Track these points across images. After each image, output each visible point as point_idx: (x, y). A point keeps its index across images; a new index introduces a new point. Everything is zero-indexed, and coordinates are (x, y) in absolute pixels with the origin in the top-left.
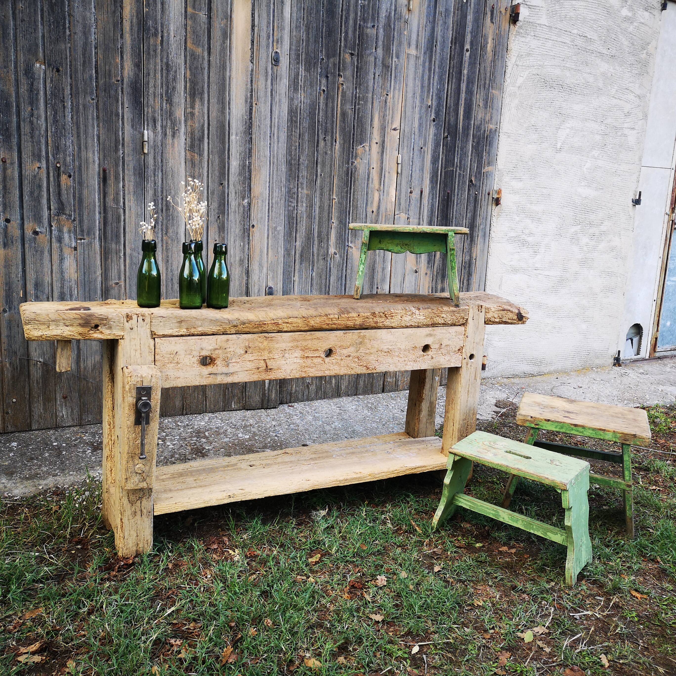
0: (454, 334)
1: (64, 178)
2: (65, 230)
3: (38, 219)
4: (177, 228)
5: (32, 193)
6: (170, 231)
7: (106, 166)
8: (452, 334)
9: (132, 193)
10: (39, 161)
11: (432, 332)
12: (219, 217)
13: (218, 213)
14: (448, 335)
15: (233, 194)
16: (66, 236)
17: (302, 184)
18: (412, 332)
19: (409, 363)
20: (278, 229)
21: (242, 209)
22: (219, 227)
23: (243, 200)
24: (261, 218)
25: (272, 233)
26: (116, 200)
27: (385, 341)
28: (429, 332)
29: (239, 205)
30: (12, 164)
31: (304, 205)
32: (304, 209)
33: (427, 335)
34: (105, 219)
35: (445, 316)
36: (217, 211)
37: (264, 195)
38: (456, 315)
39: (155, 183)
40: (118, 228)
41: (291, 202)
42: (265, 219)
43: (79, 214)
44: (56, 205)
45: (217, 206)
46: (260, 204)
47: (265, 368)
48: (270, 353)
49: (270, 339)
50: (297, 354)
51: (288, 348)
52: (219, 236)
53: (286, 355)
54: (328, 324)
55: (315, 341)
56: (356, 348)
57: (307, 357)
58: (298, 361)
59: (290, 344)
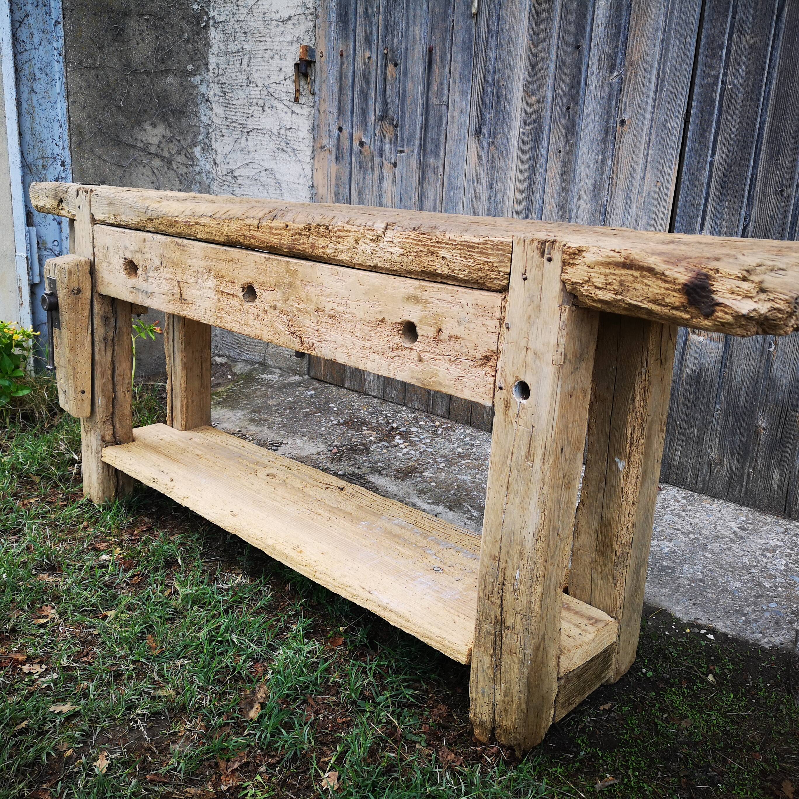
0: (472, 311)
1: (390, 66)
2: (387, 140)
3: (364, 125)
4: (508, 131)
5: (361, 91)
6: (499, 136)
7: (433, 44)
8: (466, 308)
9: (457, 81)
10: (370, 49)
11: (418, 293)
12: (568, 109)
13: (567, 103)
14: (457, 308)
15: (596, 62)
16: (387, 146)
17: (742, 23)
18: (377, 283)
19: (372, 356)
20: (669, 125)
21: (607, 90)
22: (567, 128)
23: (611, 73)
24: (640, 104)
25: (657, 135)
26: (440, 93)
27: (328, 291)
28: (412, 292)
29: (603, 82)
30: (348, 57)
31: (743, 69)
32: (740, 79)
33: (408, 298)
34: (427, 120)
35: (448, 256)
36: (566, 98)
37: (650, 58)
38: (477, 256)
39: (486, 61)
40: (439, 135)
41: (711, 66)
42: (646, 107)
43: (401, 117)
44: (381, 107)
45: (568, 89)
46: (639, 78)
47: (179, 296)
48: (183, 272)
49: (182, 248)
50: (212, 283)
51: (201, 270)
52: (566, 143)
53: (200, 281)
54: (246, 237)
55: (231, 265)
56: (284, 294)
57: (222, 292)
58: (213, 296)
59: (203, 263)
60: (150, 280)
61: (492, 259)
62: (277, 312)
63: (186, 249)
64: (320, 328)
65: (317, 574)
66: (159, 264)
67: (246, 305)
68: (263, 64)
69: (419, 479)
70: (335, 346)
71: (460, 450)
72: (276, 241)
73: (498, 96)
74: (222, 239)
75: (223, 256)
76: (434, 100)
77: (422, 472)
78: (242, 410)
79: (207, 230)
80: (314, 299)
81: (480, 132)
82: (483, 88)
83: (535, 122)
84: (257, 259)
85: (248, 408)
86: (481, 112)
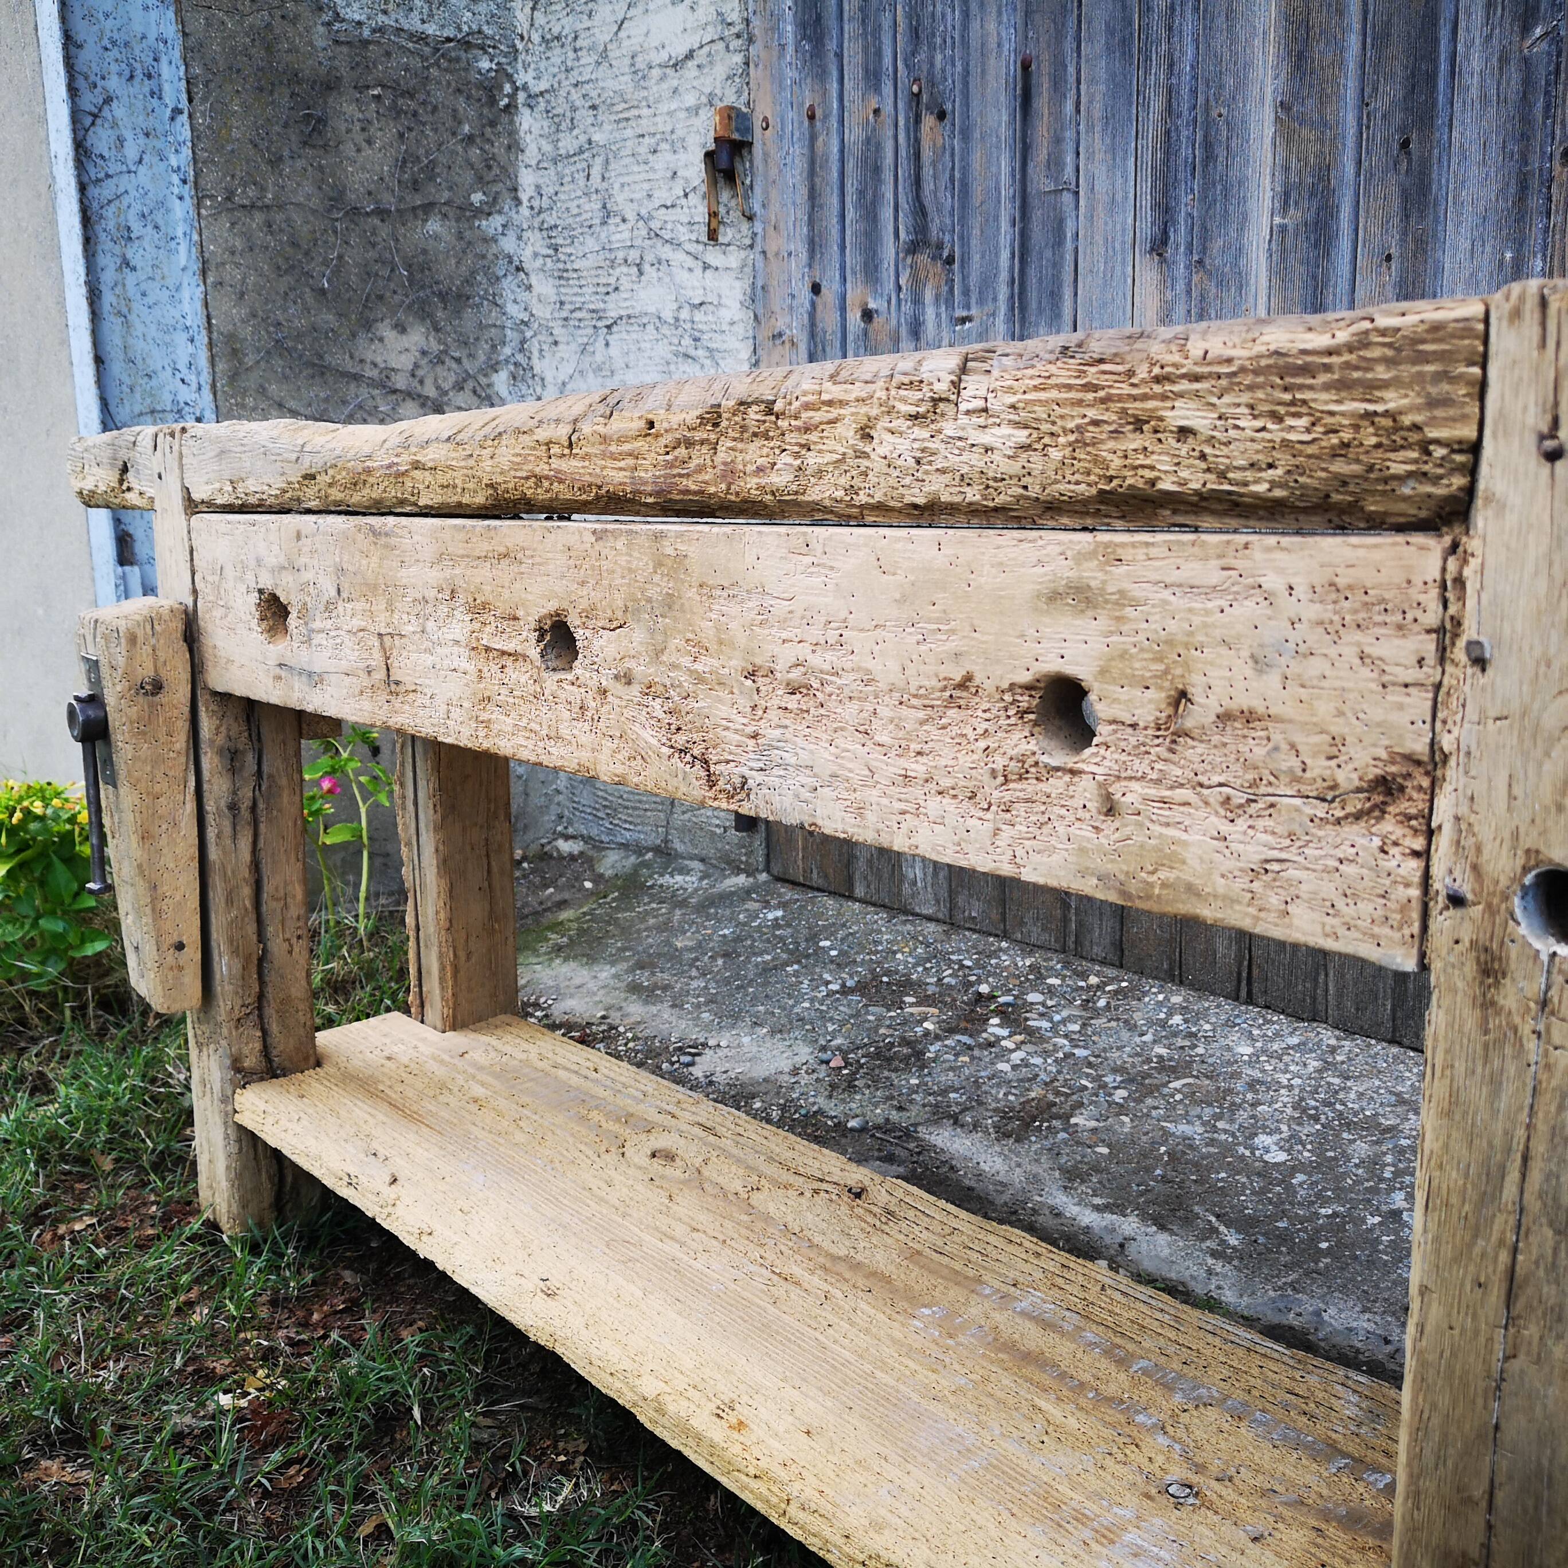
0: (1312, 611)
1: (929, 121)
2: (929, 295)
3: (871, 271)
4: (1241, 230)
5: (861, 193)
6: (1217, 245)
7: (1031, 50)
8: (1289, 606)
9: (1098, 129)
10: (877, 90)
11: (1092, 574)
12: (1405, 144)
13: (1403, 129)
14: (1248, 608)
15: (1479, 10)
16: (930, 313)
18: (940, 560)
19: (934, 805)
21: (1516, 77)
22: (1405, 195)
23: (1526, 30)
26: (1055, 163)
27: (781, 608)
28: (1065, 571)
29: (1504, 60)
30: (826, 117)
33: (1054, 597)
34: (1024, 236)
35: (1200, 420)
36: (1398, 117)
38: (1323, 400)
39: (1171, 66)
40: (1057, 265)
43: (962, 238)
44: (910, 221)
45: (1400, 95)
47: (382, 674)
48: (390, 608)
49: (383, 540)
50: (459, 627)
51: (431, 594)
52: (1404, 233)
53: (430, 625)
54: (539, 479)
55: (505, 571)
56: (652, 632)
57: (488, 649)
58: (464, 665)
59: (434, 576)
60: (318, 639)
61: (1392, 400)
62: (635, 690)
63: (393, 541)
64: (763, 727)
65: (793, 1510)
66: (333, 592)
67: (550, 680)
68: (636, 168)
69: (1062, 1135)
70: (811, 781)
71: (1161, 1050)
72: (620, 477)
73: (1208, 146)
74: (480, 499)
75: (482, 547)
76: (1040, 182)
77: (1067, 1117)
78: (613, 964)
79: (442, 478)
80: (741, 639)
81: (1165, 242)
82: (1168, 132)
83: (1312, 194)
84: (573, 540)
85: (626, 959)
86: (1165, 193)
